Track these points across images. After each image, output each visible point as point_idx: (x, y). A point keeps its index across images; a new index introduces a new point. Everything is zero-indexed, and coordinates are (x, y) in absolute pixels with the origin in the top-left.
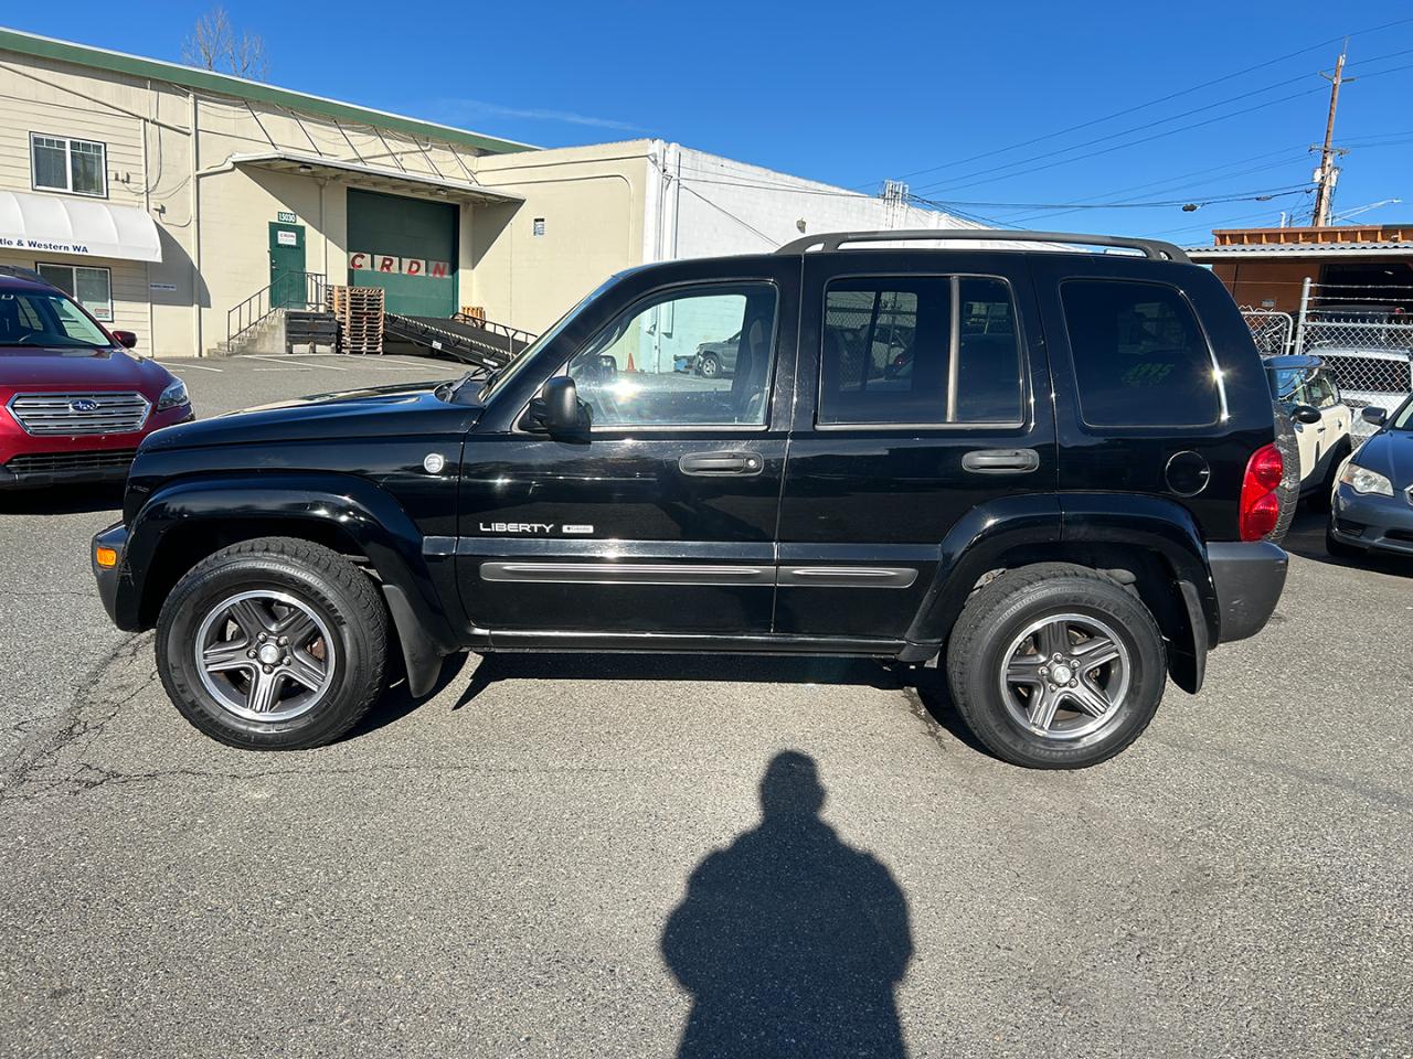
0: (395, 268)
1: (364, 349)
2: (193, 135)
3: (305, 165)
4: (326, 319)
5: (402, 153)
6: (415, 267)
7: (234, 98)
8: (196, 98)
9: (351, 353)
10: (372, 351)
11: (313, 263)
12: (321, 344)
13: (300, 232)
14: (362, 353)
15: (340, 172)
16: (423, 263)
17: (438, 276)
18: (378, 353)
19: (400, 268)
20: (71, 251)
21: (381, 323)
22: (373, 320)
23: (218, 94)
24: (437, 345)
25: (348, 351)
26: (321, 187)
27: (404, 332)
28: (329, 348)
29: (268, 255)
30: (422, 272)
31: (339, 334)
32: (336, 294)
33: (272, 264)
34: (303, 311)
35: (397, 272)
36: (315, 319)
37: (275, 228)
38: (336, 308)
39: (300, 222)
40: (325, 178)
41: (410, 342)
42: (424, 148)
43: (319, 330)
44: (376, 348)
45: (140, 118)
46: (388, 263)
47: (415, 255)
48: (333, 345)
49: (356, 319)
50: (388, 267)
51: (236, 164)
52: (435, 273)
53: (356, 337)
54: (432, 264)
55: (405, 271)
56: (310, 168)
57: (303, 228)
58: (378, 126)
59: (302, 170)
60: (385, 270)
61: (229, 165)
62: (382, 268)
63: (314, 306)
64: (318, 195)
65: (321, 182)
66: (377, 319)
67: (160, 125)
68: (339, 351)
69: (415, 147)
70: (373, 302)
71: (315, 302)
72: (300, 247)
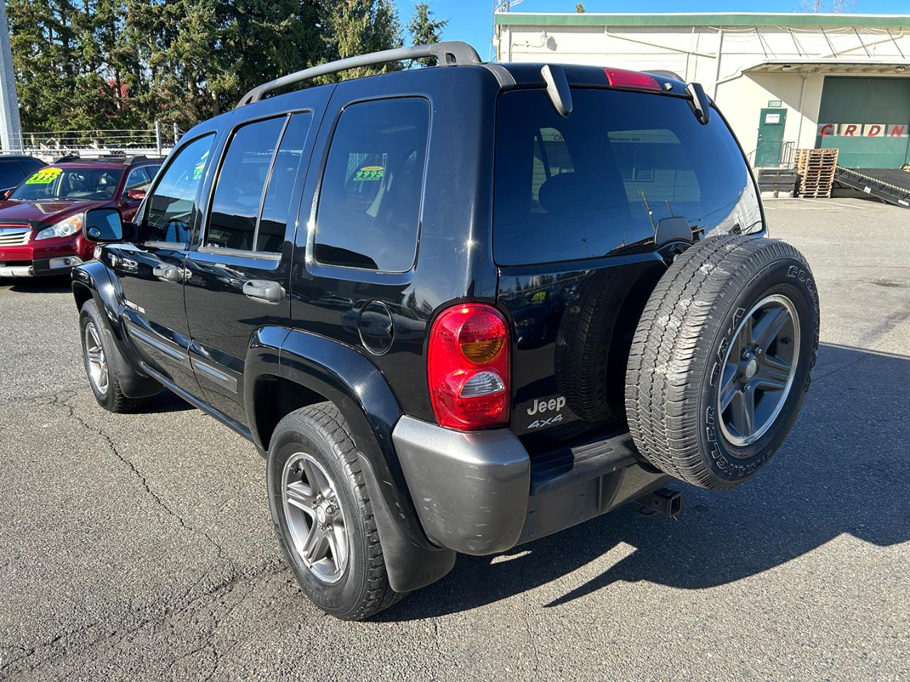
0: (857, 133)
1: (816, 194)
2: (717, 58)
3: (787, 65)
4: (790, 174)
5: (875, 43)
6: (875, 130)
7: (750, 27)
8: (723, 33)
9: (805, 197)
10: (822, 195)
11: (789, 134)
12: (783, 191)
13: (783, 113)
14: (813, 197)
15: (817, 66)
16: (883, 127)
17: (895, 136)
18: (827, 197)
19: (862, 132)
20: (631, 141)
21: (833, 175)
22: (825, 173)
23: (738, 27)
24: (868, 190)
25: (802, 196)
26: (804, 79)
27: (847, 181)
28: (789, 194)
29: (758, 131)
30: (881, 134)
31: (798, 184)
32: (801, 155)
33: (759, 138)
34: (777, 168)
35: (859, 135)
36: (780, 174)
37: (764, 113)
38: (800, 165)
39: (784, 106)
40: (807, 72)
41: (850, 188)
42: (894, 36)
43: (782, 182)
44: (826, 193)
45: (686, 52)
46: (852, 129)
47: (875, 121)
48: (792, 192)
49: (812, 172)
50: (851, 132)
51: (743, 72)
52: (893, 133)
53: (810, 186)
54: (892, 127)
55: (866, 134)
56: (789, 67)
57: (786, 110)
58: (855, 26)
59: (784, 69)
60: (849, 135)
61: (739, 74)
62: (846, 133)
63: (786, 165)
64: (800, 85)
65: (804, 74)
66: (830, 172)
67: (697, 55)
68: (796, 196)
69: (887, 37)
70: (829, 159)
71: (788, 162)
72: (782, 124)
